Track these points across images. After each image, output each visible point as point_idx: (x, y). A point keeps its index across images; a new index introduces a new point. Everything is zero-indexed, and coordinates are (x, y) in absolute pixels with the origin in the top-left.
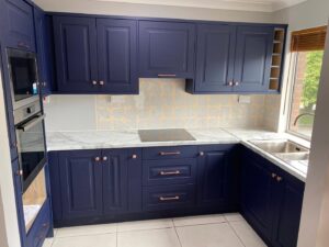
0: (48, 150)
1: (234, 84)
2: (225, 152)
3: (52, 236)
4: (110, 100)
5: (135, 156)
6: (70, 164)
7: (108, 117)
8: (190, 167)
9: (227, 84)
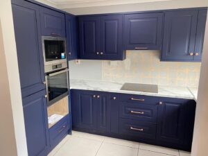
0: (71, 88)
1: (194, 54)
2: (181, 104)
3: (71, 134)
4: (110, 63)
5: (115, 98)
6: (81, 97)
7: (108, 73)
8: (152, 110)
9: (189, 54)
